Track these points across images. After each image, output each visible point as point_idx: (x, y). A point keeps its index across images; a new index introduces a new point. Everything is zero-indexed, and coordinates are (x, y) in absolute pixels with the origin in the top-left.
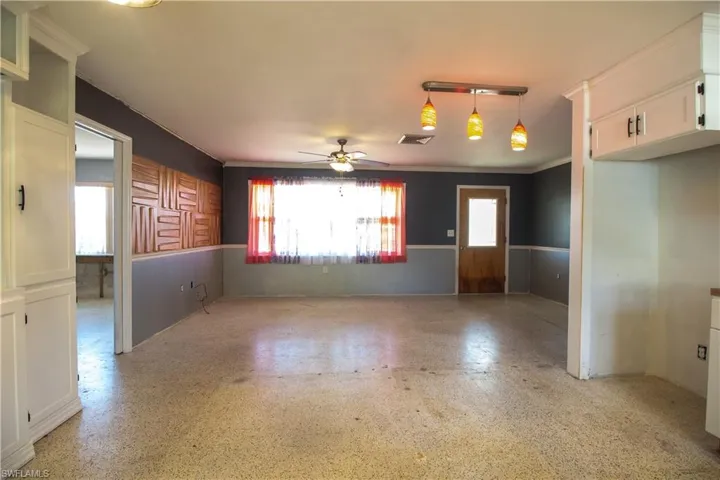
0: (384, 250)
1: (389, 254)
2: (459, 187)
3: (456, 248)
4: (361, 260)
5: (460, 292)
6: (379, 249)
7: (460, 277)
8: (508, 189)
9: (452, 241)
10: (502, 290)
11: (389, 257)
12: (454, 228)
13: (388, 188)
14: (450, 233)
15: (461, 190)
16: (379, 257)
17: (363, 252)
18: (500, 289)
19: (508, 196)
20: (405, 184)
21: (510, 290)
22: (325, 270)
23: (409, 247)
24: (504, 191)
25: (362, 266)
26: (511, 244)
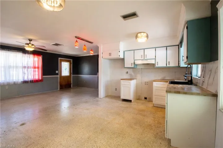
0: (35, 78)
1: (37, 79)
2: (59, 58)
3: (59, 76)
4: (25, 82)
5: (60, 89)
6: (33, 78)
7: (60, 85)
8: (72, 60)
9: (57, 74)
10: (71, 87)
11: (37, 80)
12: (58, 70)
13: (36, 56)
14: (57, 72)
15: (60, 59)
16: (32, 81)
17: (26, 79)
18: (70, 87)
19: (72, 62)
20: (42, 56)
21: (73, 87)
22: (7, 87)
23: (44, 76)
24: (71, 61)
25: (25, 84)
26: (73, 74)
